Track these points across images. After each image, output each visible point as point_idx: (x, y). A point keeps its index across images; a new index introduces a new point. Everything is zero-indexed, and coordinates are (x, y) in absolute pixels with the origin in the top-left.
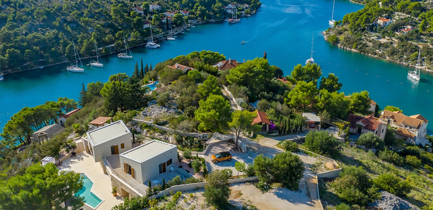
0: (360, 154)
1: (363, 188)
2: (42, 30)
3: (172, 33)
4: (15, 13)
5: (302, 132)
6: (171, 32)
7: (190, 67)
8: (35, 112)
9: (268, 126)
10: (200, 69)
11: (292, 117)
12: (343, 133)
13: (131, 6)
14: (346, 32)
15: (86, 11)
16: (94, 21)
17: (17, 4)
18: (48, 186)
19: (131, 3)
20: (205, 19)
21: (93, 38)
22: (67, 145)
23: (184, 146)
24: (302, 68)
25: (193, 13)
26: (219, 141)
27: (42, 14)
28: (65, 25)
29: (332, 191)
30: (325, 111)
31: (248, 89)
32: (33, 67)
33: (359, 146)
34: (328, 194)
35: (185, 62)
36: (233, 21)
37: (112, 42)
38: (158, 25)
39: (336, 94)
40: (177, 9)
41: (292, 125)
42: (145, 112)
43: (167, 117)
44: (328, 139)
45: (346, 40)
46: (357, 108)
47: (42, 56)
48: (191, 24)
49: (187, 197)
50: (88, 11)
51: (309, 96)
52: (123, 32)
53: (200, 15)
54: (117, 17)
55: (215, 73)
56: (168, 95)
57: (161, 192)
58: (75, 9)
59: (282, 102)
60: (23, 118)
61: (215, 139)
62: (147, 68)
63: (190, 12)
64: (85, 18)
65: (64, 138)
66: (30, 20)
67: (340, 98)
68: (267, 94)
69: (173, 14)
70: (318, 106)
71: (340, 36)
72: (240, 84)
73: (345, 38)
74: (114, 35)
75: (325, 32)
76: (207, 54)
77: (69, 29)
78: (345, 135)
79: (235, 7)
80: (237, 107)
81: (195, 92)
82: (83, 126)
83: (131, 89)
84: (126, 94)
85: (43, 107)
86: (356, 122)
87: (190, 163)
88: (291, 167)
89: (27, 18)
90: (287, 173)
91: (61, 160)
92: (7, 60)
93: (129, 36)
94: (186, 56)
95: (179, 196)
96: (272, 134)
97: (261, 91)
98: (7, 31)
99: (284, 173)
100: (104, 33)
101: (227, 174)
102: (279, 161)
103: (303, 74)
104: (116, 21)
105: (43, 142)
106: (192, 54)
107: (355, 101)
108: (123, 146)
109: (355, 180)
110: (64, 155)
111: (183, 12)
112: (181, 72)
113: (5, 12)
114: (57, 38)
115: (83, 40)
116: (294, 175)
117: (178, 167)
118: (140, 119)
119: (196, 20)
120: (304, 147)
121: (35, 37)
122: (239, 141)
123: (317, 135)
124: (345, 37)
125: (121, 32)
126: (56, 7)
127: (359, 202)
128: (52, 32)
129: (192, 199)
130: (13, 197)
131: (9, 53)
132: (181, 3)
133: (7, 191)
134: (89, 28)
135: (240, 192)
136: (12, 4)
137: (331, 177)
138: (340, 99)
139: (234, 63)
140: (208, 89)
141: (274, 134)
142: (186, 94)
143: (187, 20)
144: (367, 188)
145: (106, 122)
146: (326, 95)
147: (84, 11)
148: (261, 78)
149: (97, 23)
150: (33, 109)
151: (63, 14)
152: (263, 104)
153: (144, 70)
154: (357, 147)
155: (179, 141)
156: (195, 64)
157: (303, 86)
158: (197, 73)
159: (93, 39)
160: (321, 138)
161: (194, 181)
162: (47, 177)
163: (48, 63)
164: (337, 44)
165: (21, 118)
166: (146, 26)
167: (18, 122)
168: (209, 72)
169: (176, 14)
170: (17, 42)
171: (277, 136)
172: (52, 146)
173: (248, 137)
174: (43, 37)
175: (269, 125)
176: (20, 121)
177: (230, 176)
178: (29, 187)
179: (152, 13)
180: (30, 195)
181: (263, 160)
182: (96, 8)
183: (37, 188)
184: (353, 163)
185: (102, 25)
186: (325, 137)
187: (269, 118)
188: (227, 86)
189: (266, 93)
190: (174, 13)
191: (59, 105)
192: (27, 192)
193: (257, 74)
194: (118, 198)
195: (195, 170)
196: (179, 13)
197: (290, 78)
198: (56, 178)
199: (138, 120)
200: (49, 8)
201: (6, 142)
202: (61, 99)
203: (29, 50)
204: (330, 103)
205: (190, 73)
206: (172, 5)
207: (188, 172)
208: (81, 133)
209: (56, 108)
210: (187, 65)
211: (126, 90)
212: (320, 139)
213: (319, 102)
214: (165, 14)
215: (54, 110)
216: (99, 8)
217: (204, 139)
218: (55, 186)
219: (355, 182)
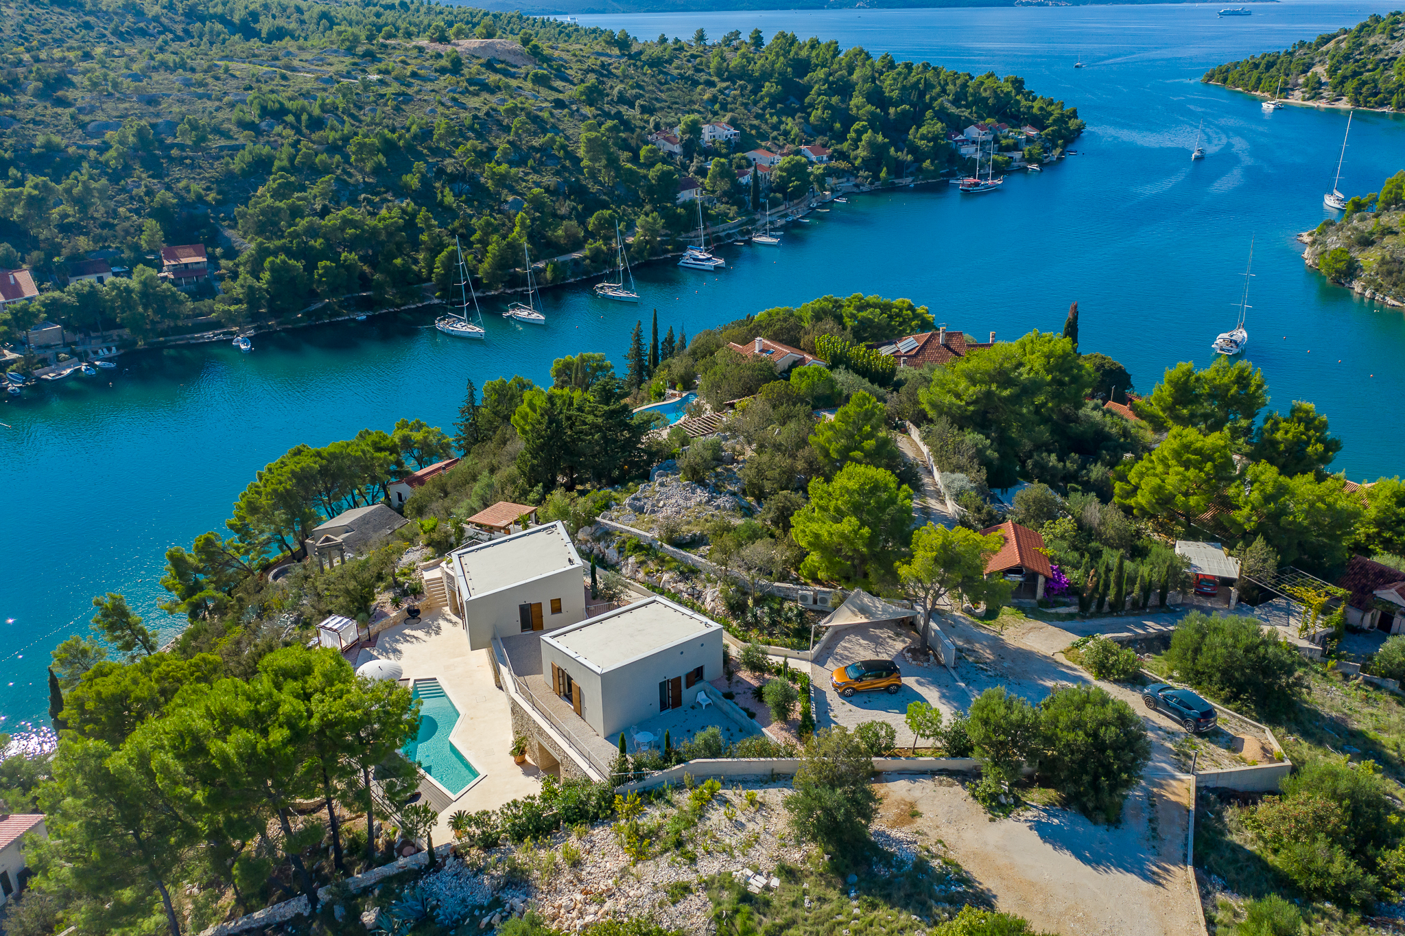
0: (1374, 711)
1: (1362, 842)
2: (369, 202)
3: (768, 219)
4: (295, 145)
5: (1165, 610)
6: (766, 217)
7: (804, 350)
8: (324, 462)
9: (1041, 580)
10: (837, 361)
11: (1138, 552)
12: (1319, 628)
13: (643, 128)
14: (1388, 240)
15: (502, 144)
16: (527, 174)
17: (304, 117)
18: (314, 722)
19: (646, 116)
20: (883, 175)
21: (517, 229)
22: (396, 581)
23: (748, 626)
24: (1193, 378)
25: (843, 156)
26: (864, 620)
27: (373, 151)
28: (437, 185)
29: (1242, 843)
30: (1259, 542)
31: (988, 441)
32: (339, 315)
33: (1376, 679)
34: (1228, 854)
35: (789, 335)
36: (977, 185)
37: (578, 245)
38: (725, 193)
39: (1310, 483)
40: (793, 141)
41: (1132, 581)
42: (639, 500)
43: (706, 520)
44: (1257, 647)
45: (1385, 268)
46: (1387, 535)
47: (365, 282)
48: (832, 191)
49: (736, 800)
50: (509, 142)
51: (1207, 481)
52: (610, 215)
53: (866, 163)
54: (597, 165)
55: (884, 378)
56: (717, 448)
57: (657, 774)
58: (470, 134)
59: (1105, 496)
60: (290, 479)
61: (853, 612)
62: (670, 341)
63: (835, 151)
64: (499, 164)
65: (388, 560)
66: (337, 167)
67: (1321, 499)
68: (1060, 459)
69: (777, 157)
70: (1234, 522)
71: (1366, 254)
72: (961, 421)
73: (1383, 262)
74: (582, 222)
75: (1310, 235)
76: (869, 305)
77: (449, 199)
78: (1325, 636)
79: (990, 137)
80: (943, 502)
81: (803, 443)
82: (450, 528)
83: (600, 420)
84: (586, 435)
85: (349, 450)
86: (1376, 588)
87: (760, 688)
88: (1099, 745)
89: (329, 161)
90: (1083, 763)
91: (374, 628)
92: (267, 291)
93: (630, 226)
94: (795, 311)
95: (713, 796)
96: (1053, 611)
97: (1040, 447)
98: (269, 201)
99: (1072, 761)
100: (555, 215)
101: (878, 738)
102: (1061, 718)
103: (1196, 399)
104: (593, 175)
105: (332, 566)
106: (815, 303)
107: (1383, 507)
108: (556, 607)
109: (1337, 816)
110: (386, 615)
111: (811, 150)
112: (770, 368)
113: (268, 142)
114: (410, 223)
115: (486, 234)
116: (1109, 773)
117: (720, 694)
118: (622, 522)
119: (852, 179)
120: (1166, 668)
121: (347, 222)
122: (933, 625)
123: (1215, 629)
124: (1383, 259)
125: (607, 213)
126: (414, 127)
127: (1342, 896)
128: (401, 208)
129: (752, 809)
130: (214, 746)
131: (273, 269)
132: (807, 120)
133: (201, 724)
134: (510, 198)
135: (912, 805)
136: (290, 118)
137: (1250, 788)
138: (1323, 501)
139: (954, 344)
140: (851, 436)
141: (1063, 610)
142: (777, 447)
143: (821, 179)
144: (1378, 848)
145: (516, 522)
146: (1271, 483)
147: (497, 142)
148: (1044, 405)
149: (534, 182)
150: (319, 454)
151: (435, 151)
152: (1037, 501)
153: (660, 346)
154: (1368, 682)
155: (736, 608)
156: (821, 342)
157: (1187, 447)
158: (820, 373)
159: (519, 234)
160: (1230, 641)
161: (766, 750)
162: (316, 691)
163: (382, 303)
164: (1350, 282)
165: (283, 479)
166: (685, 196)
167: (275, 491)
168: (865, 372)
169: (788, 159)
170: (295, 235)
171: (1071, 617)
172: (352, 585)
173: (968, 611)
174: (371, 222)
175: (1047, 579)
176: (281, 489)
177: (888, 748)
178: (259, 721)
179: (708, 153)
180: (259, 746)
181: (1002, 711)
182: (535, 134)
183: (281, 726)
184: (1340, 744)
185: (547, 190)
186: (1245, 640)
187: (1050, 551)
188: (918, 426)
189: (1053, 457)
190: (782, 155)
191: (395, 446)
192: (251, 736)
193: (1029, 389)
194: (528, 770)
195: (773, 713)
196: (798, 152)
197: (1148, 409)
198: (341, 698)
199: (614, 524)
200: (393, 131)
201: (240, 544)
202: (405, 425)
203: (328, 263)
204: (1283, 511)
205: (799, 374)
206: (775, 127)
207: (752, 715)
208: (442, 547)
209: (387, 453)
210: (793, 342)
211: (585, 423)
212: (1224, 645)
213: (1239, 508)
214: (750, 155)
215: (379, 459)
216: (545, 131)
217: (818, 607)
218: (336, 724)
219: (1334, 819)
